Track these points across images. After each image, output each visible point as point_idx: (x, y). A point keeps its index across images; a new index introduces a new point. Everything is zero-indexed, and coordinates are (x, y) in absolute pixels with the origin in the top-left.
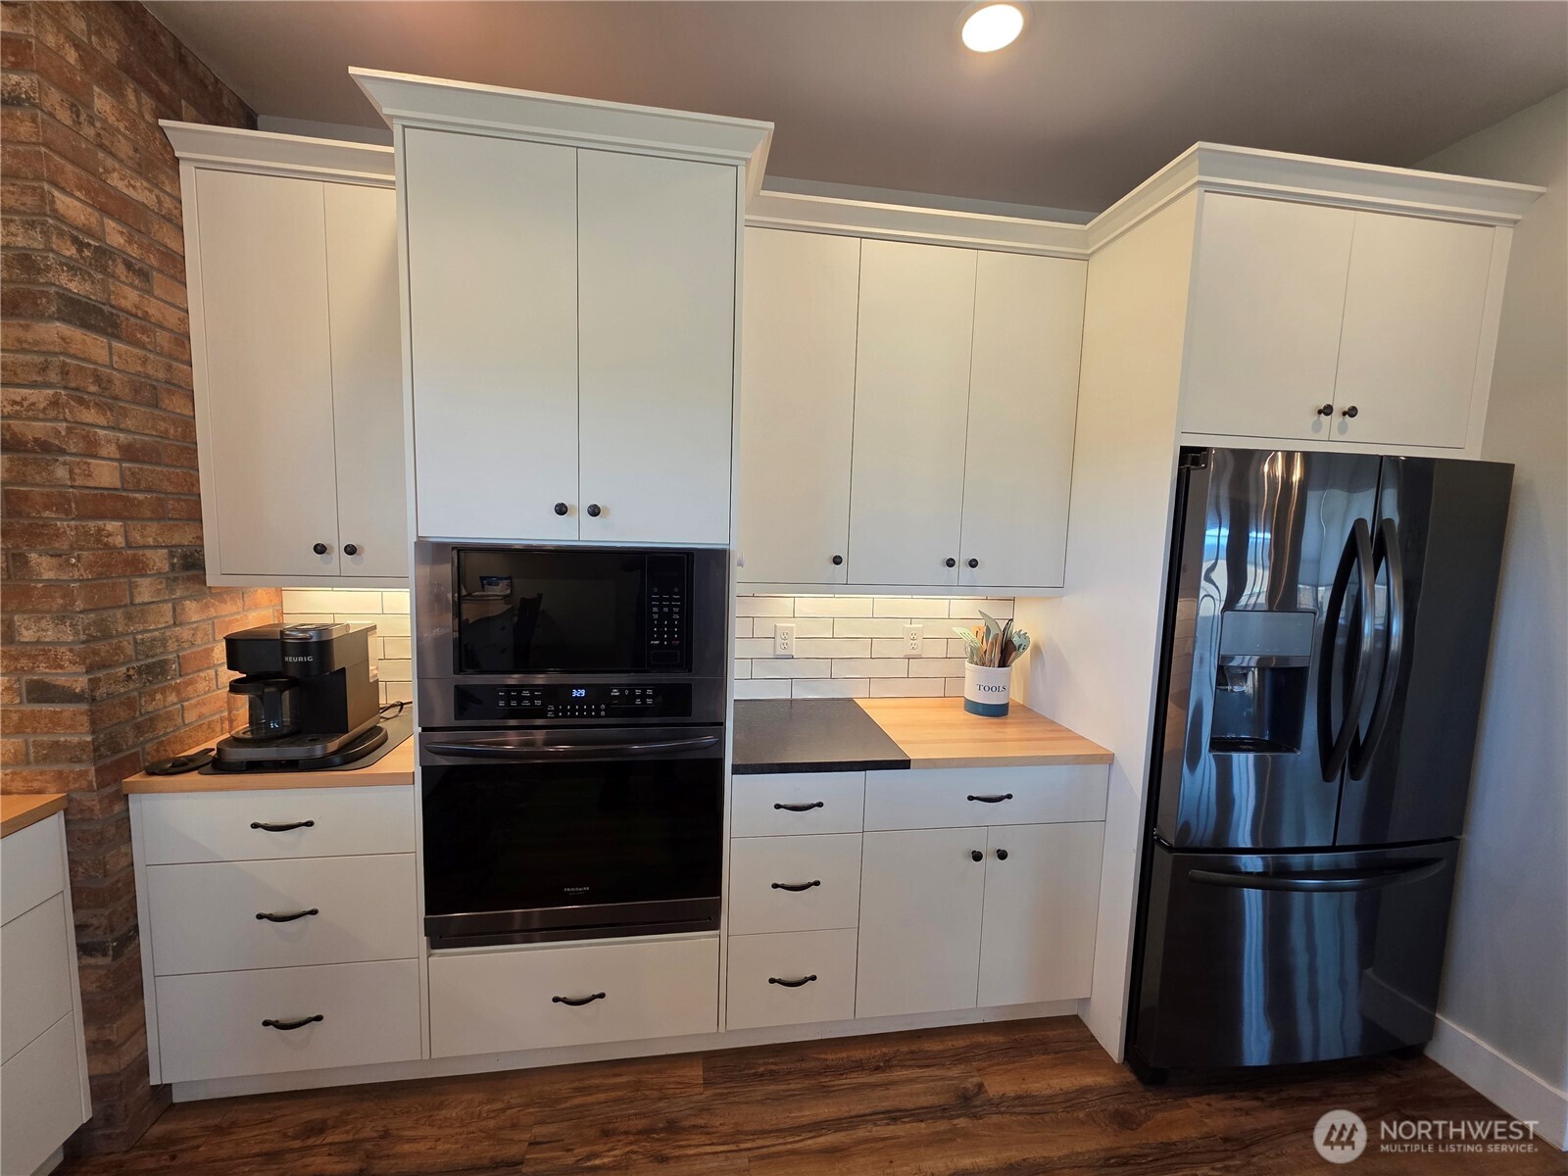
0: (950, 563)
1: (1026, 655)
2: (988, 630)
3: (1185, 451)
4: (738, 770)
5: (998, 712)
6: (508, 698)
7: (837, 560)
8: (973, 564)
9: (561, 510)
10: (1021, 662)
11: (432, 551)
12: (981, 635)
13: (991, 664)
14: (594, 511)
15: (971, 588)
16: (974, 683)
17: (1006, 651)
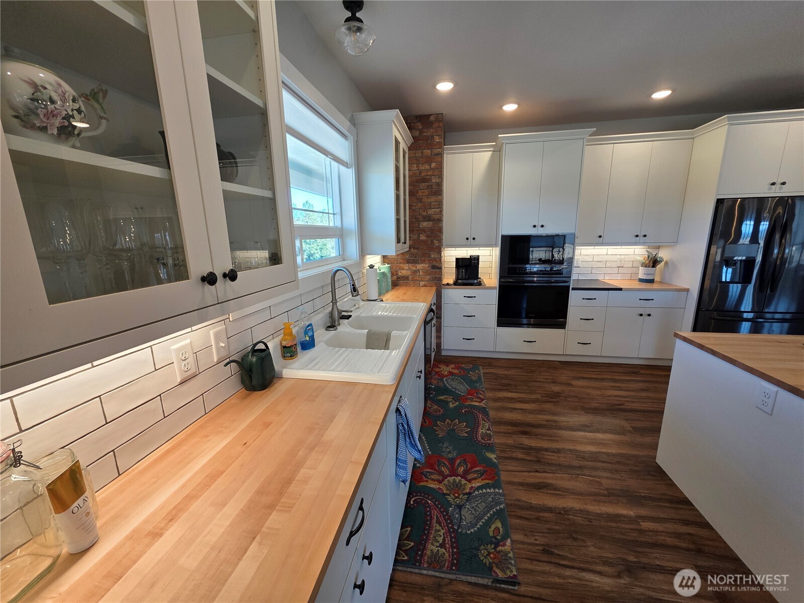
0: (637, 236)
1: (663, 263)
2: (649, 256)
3: (718, 200)
4: (573, 289)
5: (651, 281)
6: (519, 270)
7: (600, 237)
8: (645, 236)
9: (535, 226)
10: (660, 266)
11: (504, 238)
12: (645, 259)
13: (649, 267)
14: (542, 226)
15: (643, 244)
16: (642, 273)
17: (654, 262)
